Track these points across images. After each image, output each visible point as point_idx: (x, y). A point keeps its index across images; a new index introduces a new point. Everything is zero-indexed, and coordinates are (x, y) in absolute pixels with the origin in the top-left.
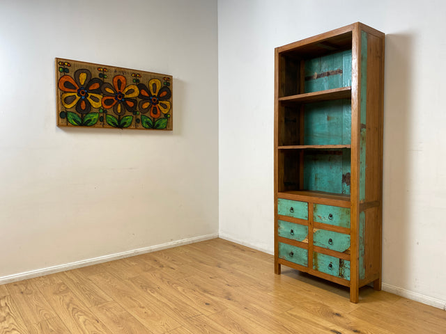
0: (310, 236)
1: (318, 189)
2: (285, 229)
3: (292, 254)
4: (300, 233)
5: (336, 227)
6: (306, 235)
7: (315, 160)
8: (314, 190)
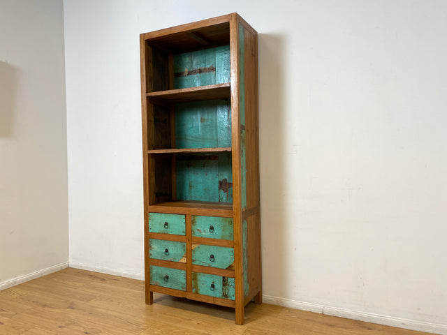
0: (189, 254)
1: (193, 199)
2: (157, 249)
3: (167, 277)
4: (176, 252)
5: (218, 240)
6: (184, 253)
7: (189, 166)
8: (188, 200)
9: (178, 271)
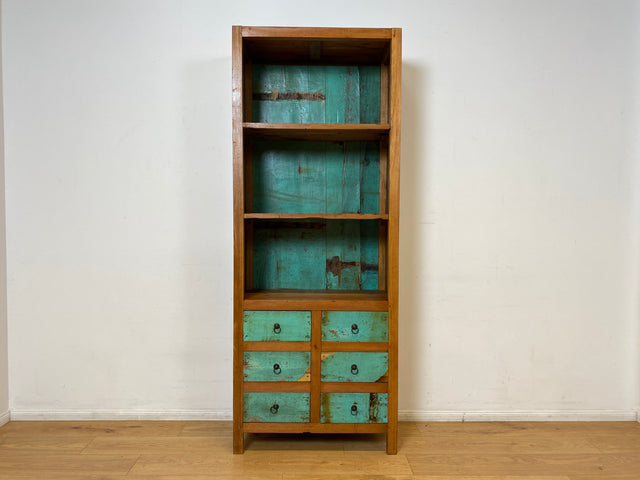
0: (316, 368)
1: (283, 286)
3: (276, 407)
5: (364, 344)
6: (307, 368)
8: (274, 288)
9: (296, 395)
